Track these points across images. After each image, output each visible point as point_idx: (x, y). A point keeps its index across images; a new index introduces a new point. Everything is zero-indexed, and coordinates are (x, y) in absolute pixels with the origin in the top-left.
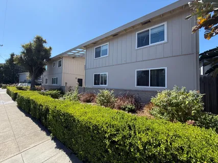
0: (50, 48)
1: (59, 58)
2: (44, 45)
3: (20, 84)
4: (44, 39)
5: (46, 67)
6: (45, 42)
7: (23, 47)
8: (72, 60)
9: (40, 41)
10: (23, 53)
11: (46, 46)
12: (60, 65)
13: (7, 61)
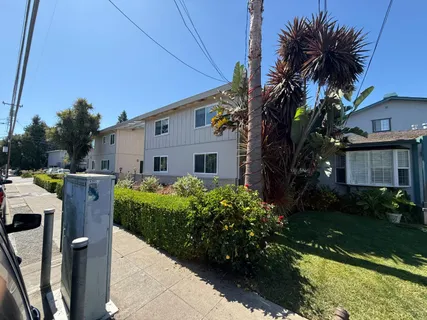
0: (99, 116)
1: (111, 131)
2: (89, 111)
3: (50, 170)
4: (89, 103)
5: (93, 144)
6: (91, 108)
7: (59, 115)
8: (132, 133)
9: (82, 106)
10: (59, 125)
11: (92, 113)
12: (112, 142)
13: (27, 130)
